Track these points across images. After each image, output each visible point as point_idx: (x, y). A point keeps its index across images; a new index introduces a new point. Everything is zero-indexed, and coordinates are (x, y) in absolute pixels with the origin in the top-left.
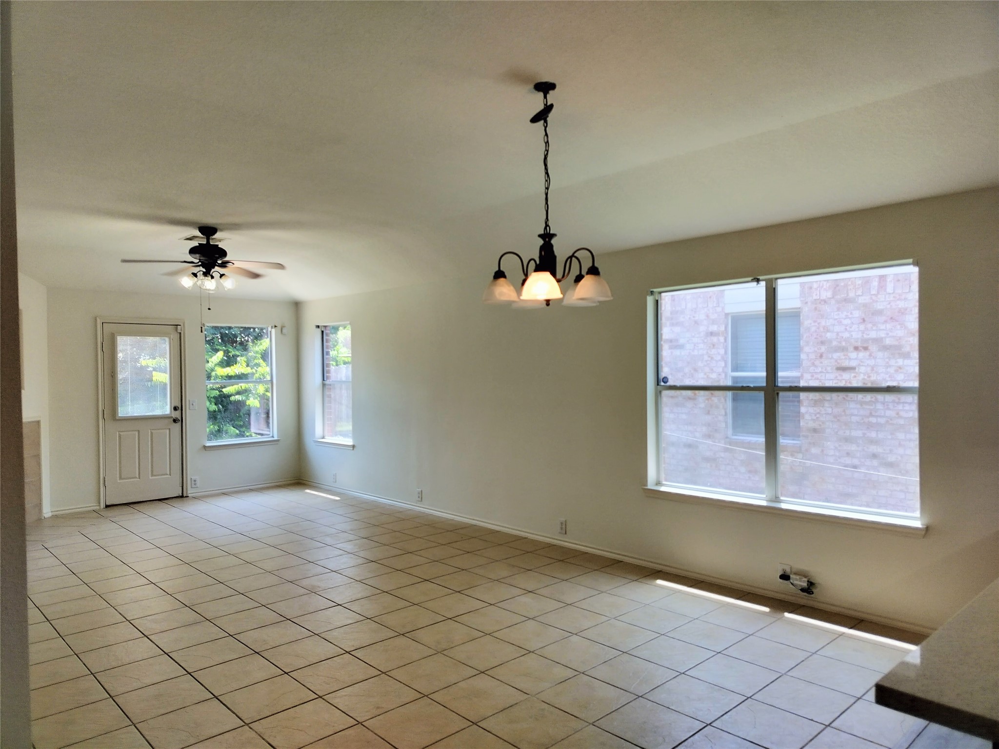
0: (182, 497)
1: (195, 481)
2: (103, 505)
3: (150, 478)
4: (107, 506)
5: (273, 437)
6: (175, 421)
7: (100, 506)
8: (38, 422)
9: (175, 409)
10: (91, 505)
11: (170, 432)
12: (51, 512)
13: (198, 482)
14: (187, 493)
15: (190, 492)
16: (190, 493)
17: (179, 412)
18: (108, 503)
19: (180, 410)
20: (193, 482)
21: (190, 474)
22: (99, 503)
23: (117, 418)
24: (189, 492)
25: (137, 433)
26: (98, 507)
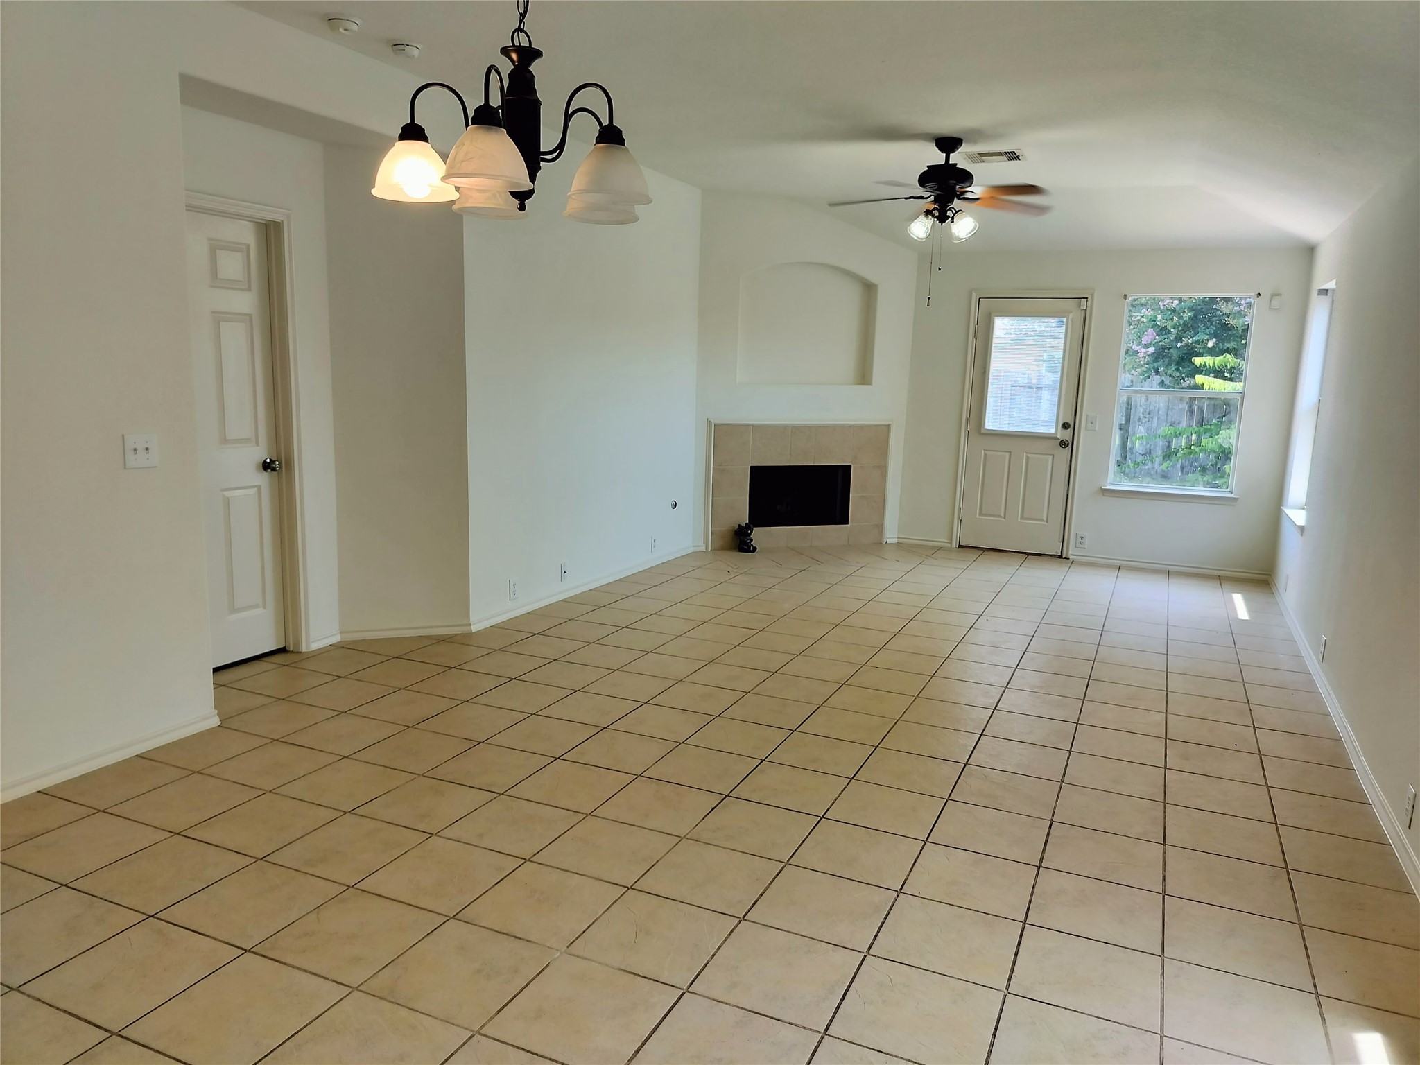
0: (1060, 557)
1: (1082, 538)
2: (955, 544)
3: (1019, 521)
4: (960, 546)
5: (1231, 492)
6: (1063, 444)
7: (951, 543)
8: (889, 426)
9: (1065, 426)
10: (940, 538)
11: (1053, 459)
12: (898, 538)
13: (1087, 542)
14: (1067, 554)
15: (1072, 552)
16: (1072, 555)
17: (1069, 431)
18: (962, 544)
19: (1072, 430)
20: (1079, 540)
21: (1075, 527)
22: (951, 540)
23: (982, 432)
24: (1070, 553)
25: (1008, 454)
26: (949, 545)
